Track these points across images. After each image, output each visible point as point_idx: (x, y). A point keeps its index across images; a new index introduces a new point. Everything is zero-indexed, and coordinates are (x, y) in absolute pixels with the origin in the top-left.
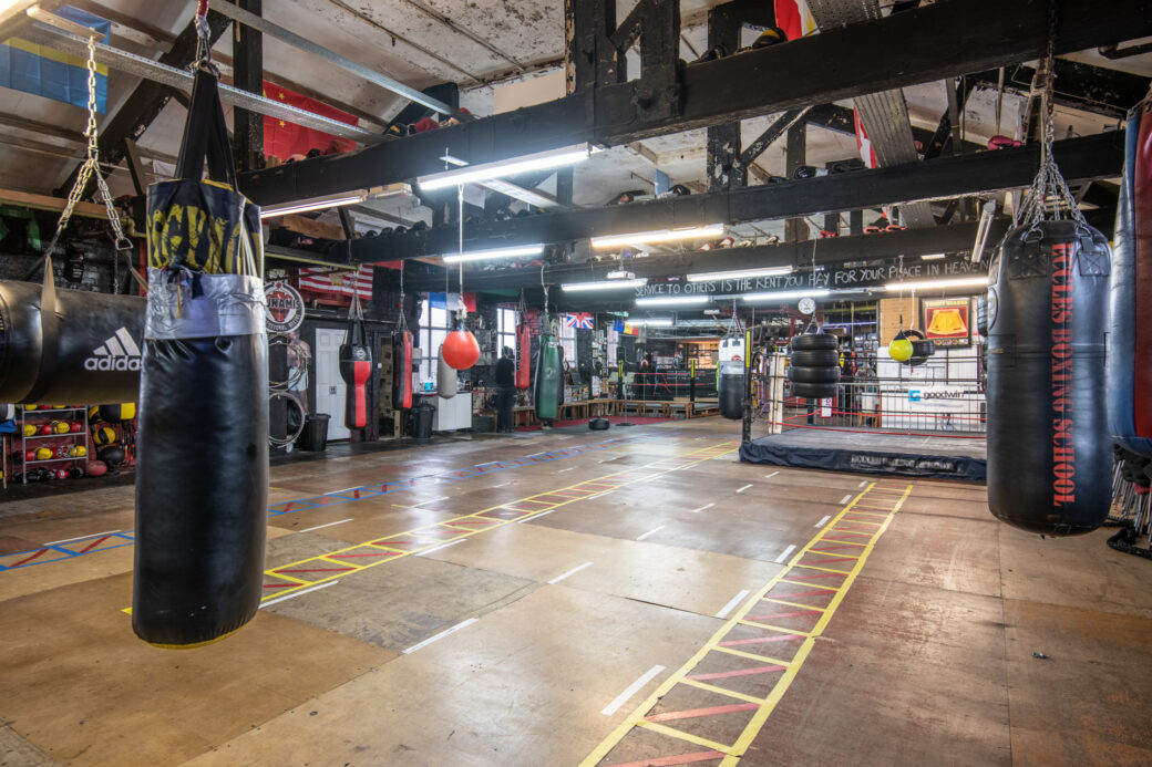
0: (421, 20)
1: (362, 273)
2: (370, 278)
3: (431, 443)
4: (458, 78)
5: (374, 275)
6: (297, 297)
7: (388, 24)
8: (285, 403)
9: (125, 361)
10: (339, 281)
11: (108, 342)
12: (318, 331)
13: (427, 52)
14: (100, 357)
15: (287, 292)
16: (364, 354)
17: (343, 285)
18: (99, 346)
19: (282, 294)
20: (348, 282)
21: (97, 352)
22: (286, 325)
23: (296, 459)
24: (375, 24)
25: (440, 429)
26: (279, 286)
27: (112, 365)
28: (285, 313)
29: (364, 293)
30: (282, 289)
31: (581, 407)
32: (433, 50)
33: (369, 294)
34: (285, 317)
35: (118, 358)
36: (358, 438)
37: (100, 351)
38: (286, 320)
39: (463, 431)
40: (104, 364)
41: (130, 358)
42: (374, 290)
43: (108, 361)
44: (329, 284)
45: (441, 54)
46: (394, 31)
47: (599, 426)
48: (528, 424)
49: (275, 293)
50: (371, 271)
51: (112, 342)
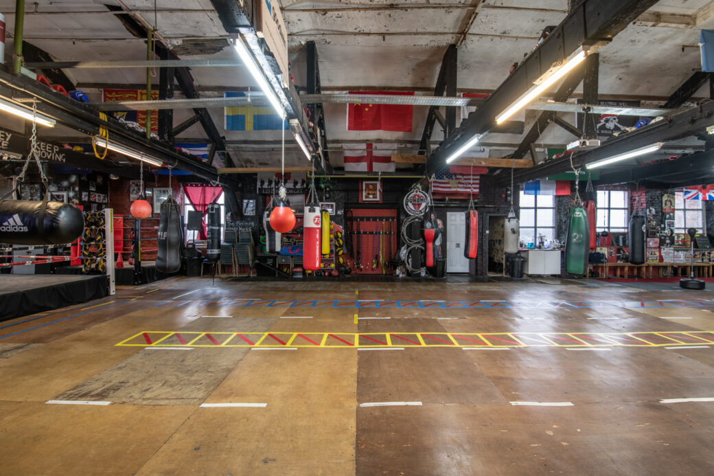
0: (382, 16)
1: (473, 179)
2: (478, 182)
3: (523, 281)
4: (448, 40)
5: (480, 180)
6: (426, 196)
7: (374, 30)
8: (420, 250)
9: (17, 227)
10: (456, 186)
11: (9, 220)
12: (448, 214)
13: (410, 34)
14: (6, 226)
15: (421, 194)
16: (430, 225)
17: (458, 187)
18: (5, 222)
19: (418, 196)
20: (462, 186)
21: (4, 224)
22: (420, 211)
23: (426, 280)
24: (369, 34)
25: (530, 272)
26: (417, 192)
27: (11, 230)
28: (419, 205)
29: (475, 190)
30: (418, 193)
31: (703, 267)
32: (414, 30)
33: (477, 190)
34: (420, 207)
35: (13, 226)
36: (474, 273)
37: (6, 224)
38: (420, 209)
39: (554, 277)
40: (8, 229)
41: (18, 226)
42: (479, 188)
43: (9, 227)
44: (450, 188)
45: (420, 30)
46: (381, 32)
47: (690, 286)
48: (626, 276)
49: (415, 195)
50: (478, 177)
51: (11, 220)
